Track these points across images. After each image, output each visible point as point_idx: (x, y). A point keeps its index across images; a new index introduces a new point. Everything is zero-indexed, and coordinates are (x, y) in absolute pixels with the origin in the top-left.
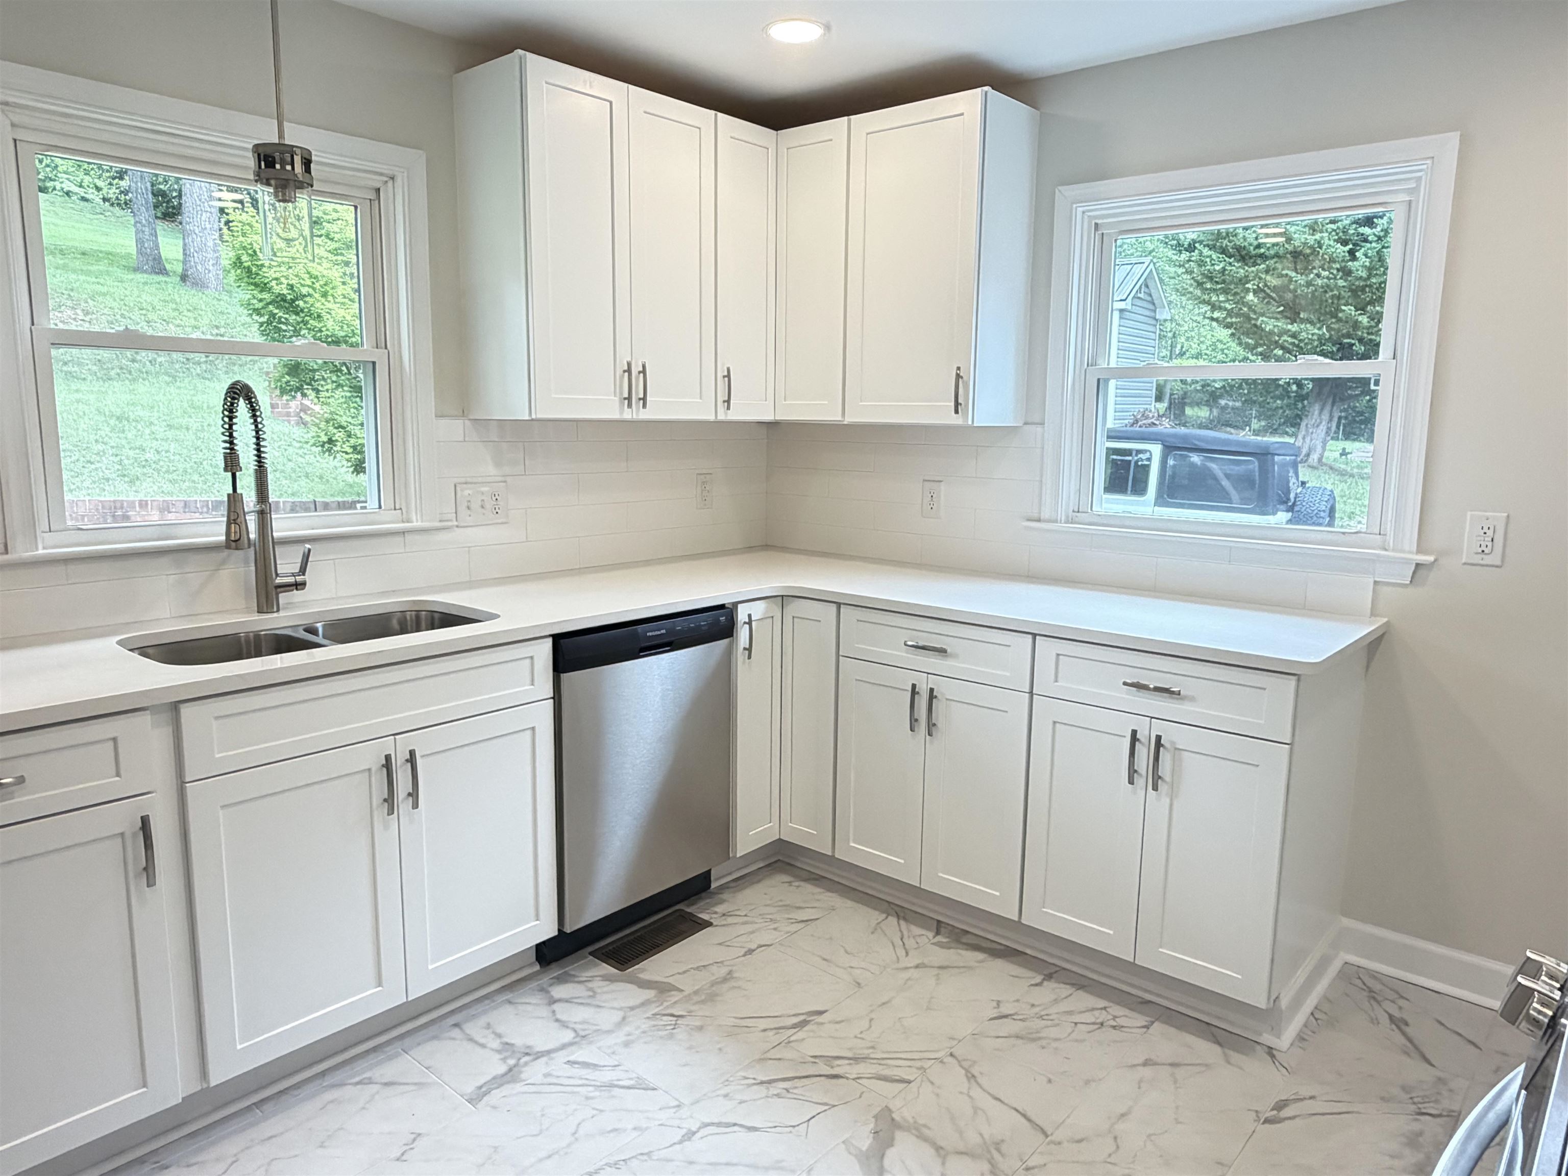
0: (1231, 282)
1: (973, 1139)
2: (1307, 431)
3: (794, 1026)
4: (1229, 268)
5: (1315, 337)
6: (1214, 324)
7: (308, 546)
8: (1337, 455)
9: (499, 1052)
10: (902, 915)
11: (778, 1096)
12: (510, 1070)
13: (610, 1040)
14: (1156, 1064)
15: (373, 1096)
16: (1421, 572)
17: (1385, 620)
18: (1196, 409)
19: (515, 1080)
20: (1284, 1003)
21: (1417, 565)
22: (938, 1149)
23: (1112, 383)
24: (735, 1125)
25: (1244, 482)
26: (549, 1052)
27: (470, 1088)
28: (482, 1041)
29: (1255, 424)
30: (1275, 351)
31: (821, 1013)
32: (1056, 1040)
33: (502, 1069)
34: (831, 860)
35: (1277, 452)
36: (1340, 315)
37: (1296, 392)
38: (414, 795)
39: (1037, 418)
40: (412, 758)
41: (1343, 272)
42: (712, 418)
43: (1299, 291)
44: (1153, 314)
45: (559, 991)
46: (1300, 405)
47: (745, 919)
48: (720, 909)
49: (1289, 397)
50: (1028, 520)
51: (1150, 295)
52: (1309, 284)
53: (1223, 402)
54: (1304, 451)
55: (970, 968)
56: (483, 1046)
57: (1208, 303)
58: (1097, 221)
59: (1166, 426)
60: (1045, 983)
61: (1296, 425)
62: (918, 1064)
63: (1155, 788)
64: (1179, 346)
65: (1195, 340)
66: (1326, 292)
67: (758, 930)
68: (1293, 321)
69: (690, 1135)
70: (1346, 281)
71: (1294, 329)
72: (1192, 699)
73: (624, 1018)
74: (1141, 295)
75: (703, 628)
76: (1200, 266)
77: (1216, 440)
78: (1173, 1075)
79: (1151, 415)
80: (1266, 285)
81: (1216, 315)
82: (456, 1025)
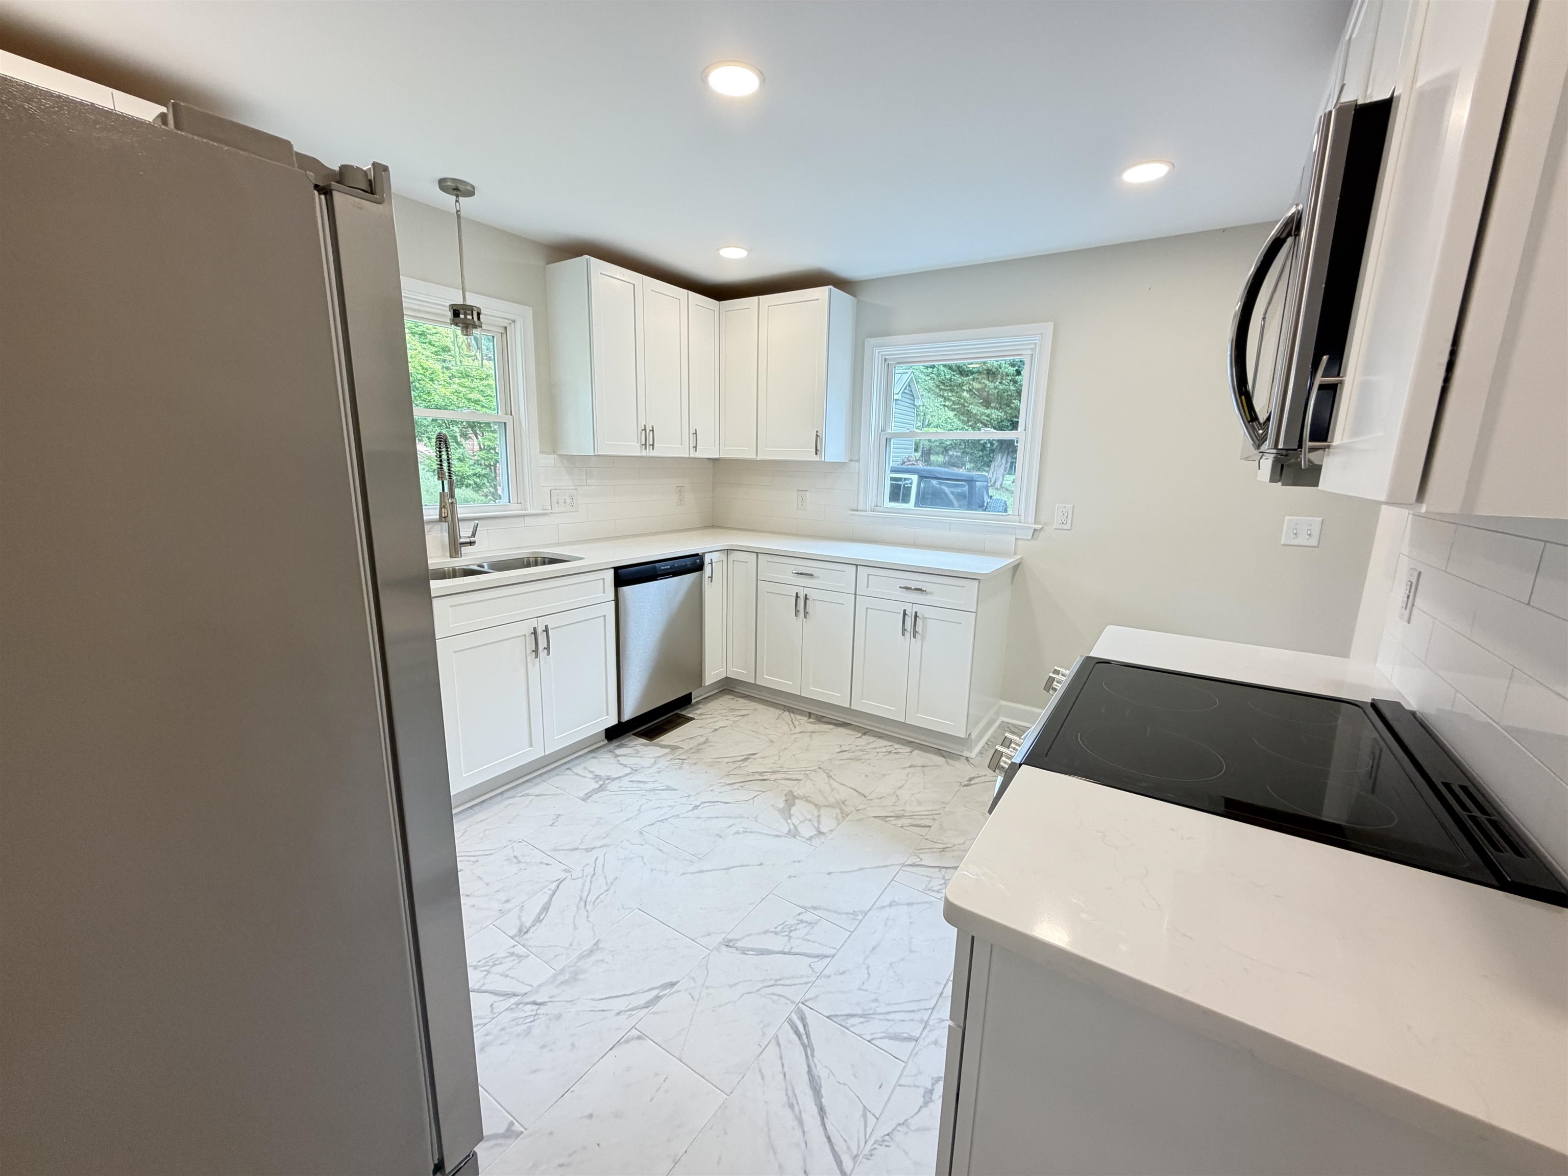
0: (955, 386)
1: (832, 800)
2: (994, 469)
3: (742, 760)
4: (953, 377)
5: (999, 417)
6: (946, 408)
7: (476, 522)
8: (1010, 482)
9: (594, 779)
10: (791, 710)
11: (738, 789)
12: (601, 786)
13: (651, 771)
14: (915, 767)
15: (531, 801)
16: (1036, 533)
17: (1020, 556)
18: (936, 456)
19: (603, 790)
20: (973, 736)
21: (1035, 530)
22: (816, 805)
23: (892, 440)
24: (718, 802)
25: (961, 496)
26: (619, 778)
27: (582, 795)
28: (584, 775)
29: (968, 466)
30: (978, 425)
31: (754, 754)
32: (869, 759)
33: (597, 786)
34: (755, 686)
35: (978, 480)
36: (1012, 405)
37: (990, 447)
38: (548, 648)
39: (856, 458)
40: (546, 630)
41: (1013, 382)
42: (687, 456)
43: (990, 392)
44: (912, 402)
45: (619, 751)
46: (992, 455)
47: (711, 716)
48: (698, 712)
49: (986, 450)
50: (852, 510)
51: (912, 392)
52: (995, 388)
53: (951, 453)
54: (993, 480)
55: (826, 732)
56: (585, 777)
57: (942, 396)
58: (886, 357)
59: (921, 466)
60: (863, 737)
61: (989, 466)
62: (804, 772)
63: (914, 637)
64: (927, 420)
65: (936, 417)
66: (1004, 392)
67: (719, 720)
68: (987, 408)
69: (696, 807)
70: (1015, 386)
71: (988, 413)
72: (931, 593)
73: (655, 761)
74: (907, 391)
75: (689, 566)
76: (938, 376)
77: (947, 473)
78: (923, 771)
79: (912, 459)
80: (973, 388)
81: (947, 403)
82: (568, 769)
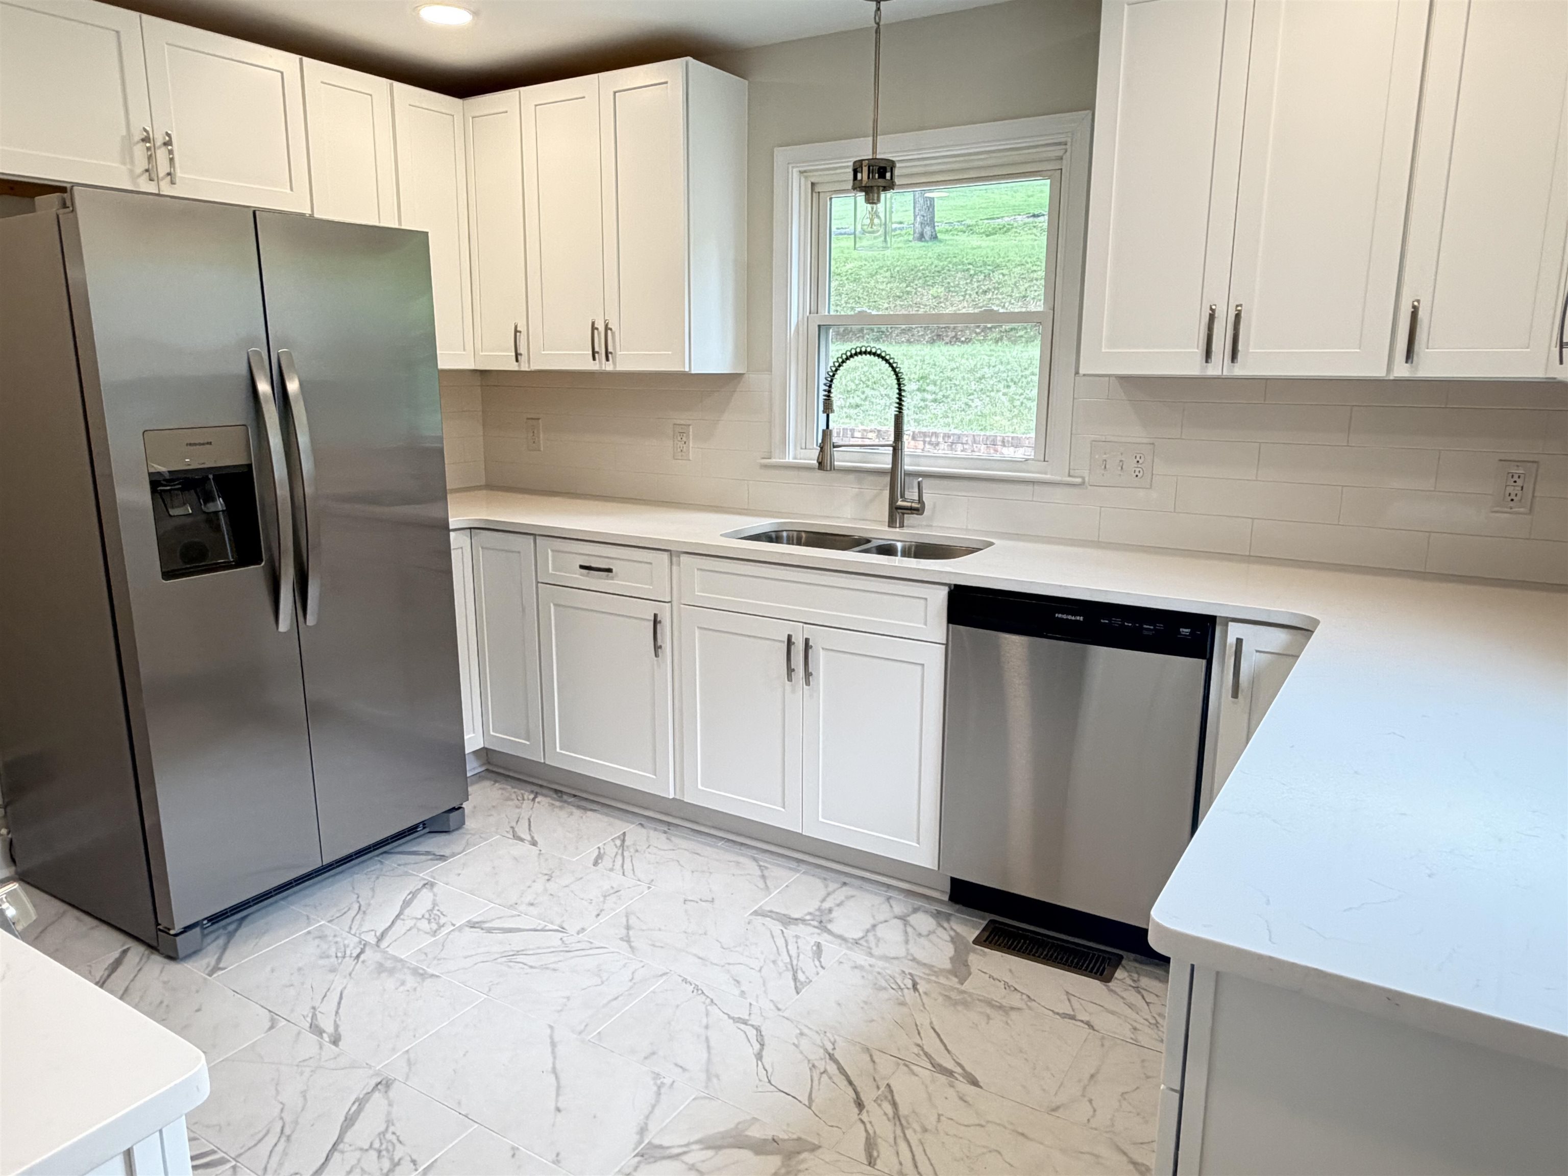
40: (808, 645)
75: (1145, 633)
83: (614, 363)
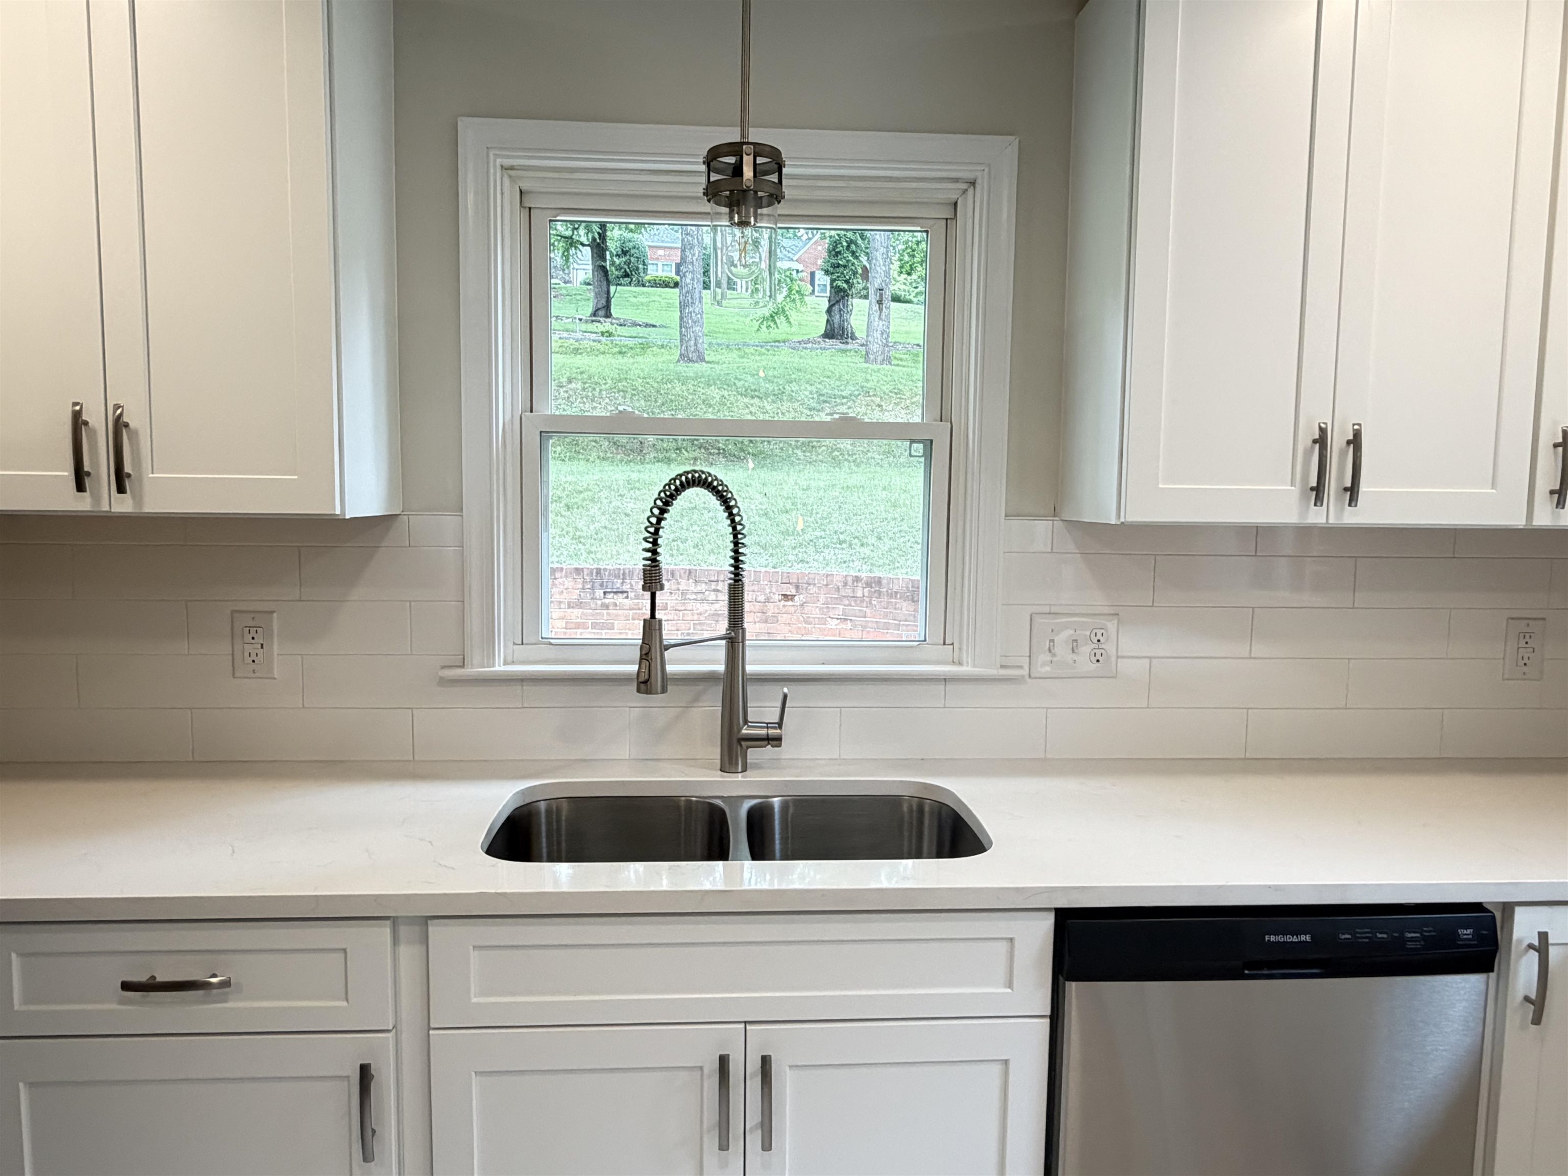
38: (765, 1128)
42: (1519, 522)
83: (138, 499)
